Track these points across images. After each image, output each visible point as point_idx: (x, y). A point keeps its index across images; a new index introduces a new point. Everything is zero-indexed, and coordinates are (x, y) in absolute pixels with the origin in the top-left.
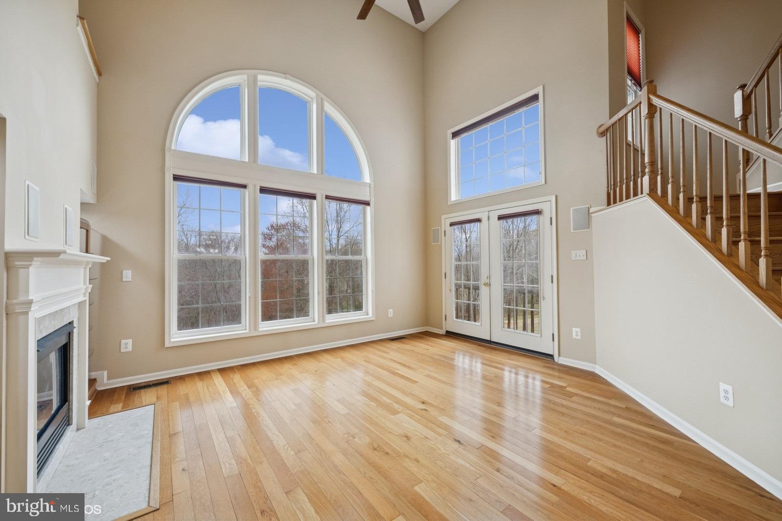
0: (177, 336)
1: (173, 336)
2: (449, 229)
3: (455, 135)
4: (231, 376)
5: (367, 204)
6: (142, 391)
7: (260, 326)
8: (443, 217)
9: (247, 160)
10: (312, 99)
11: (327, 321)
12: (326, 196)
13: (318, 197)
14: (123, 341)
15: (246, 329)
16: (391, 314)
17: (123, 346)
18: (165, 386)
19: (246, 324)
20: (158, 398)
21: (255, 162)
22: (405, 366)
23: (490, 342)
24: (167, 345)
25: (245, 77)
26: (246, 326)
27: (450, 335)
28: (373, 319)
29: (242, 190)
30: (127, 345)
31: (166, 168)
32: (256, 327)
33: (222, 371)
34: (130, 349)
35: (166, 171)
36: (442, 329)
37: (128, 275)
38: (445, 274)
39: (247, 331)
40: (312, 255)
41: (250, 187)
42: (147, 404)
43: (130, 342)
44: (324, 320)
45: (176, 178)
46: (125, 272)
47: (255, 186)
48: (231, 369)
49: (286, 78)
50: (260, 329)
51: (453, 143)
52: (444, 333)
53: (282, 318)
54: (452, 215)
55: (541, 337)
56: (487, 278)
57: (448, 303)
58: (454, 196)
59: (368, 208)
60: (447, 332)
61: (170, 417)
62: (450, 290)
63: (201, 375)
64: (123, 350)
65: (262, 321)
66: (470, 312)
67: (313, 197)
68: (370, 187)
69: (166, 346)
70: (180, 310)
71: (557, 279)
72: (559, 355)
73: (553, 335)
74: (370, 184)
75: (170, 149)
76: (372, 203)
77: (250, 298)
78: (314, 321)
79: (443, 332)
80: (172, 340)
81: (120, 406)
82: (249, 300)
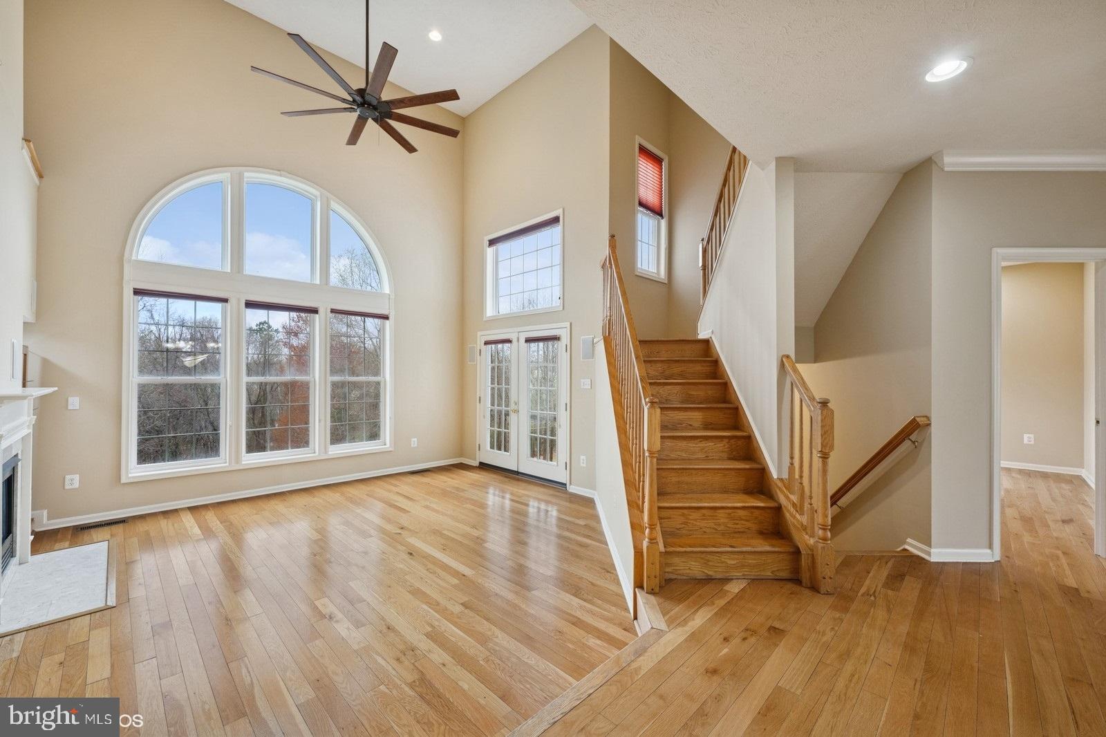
0: (135, 470)
1: (132, 471)
2: (484, 347)
3: (492, 242)
4: (203, 513)
5: (386, 318)
6: (93, 531)
7: (243, 458)
8: (479, 334)
9: (229, 271)
10: (316, 197)
11: (330, 453)
12: (332, 309)
13: (321, 311)
14: (68, 477)
15: (226, 463)
16: (414, 444)
17: (67, 482)
18: (121, 525)
19: (226, 457)
20: (111, 535)
21: (239, 272)
22: (407, 498)
23: (517, 473)
24: (124, 480)
25: (228, 175)
26: (226, 459)
27: (484, 466)
28: (390, 449)
29: (224, 304)
30: (73, 481)
31: (124, 281)
32: (238, 460)
33: (192, 509)
34: (76, 485)
35: (124, 285)
36: (475, 459)
37: (74, 402)
38: (480, 398)
39: (227, 464)
40: (314, 377)
41: (233, 301)
42: (99, 540)
43: (77, 477)
44: (326, 452)
45: (137, 292)
46: (70, 400)
47: (239, 300)
48: (206, 507)
49: (281, 175)
50: (243, 463)
51: (490, 251)
52: (478, 465)
53: (272, 449)
54: (488, 332)
55: (557, 466)
56: (516, 404)
57: (483, 431)
58: (490, 312)
59: (387, 322)
60: (481, 463)
61: (127, 550)
62: (484, 417)
63: (165, 513)
64: (67, 487)
65: (247, 453)
66: (501, 442)
67: (315, 311)
68: (389, 299)
69: (122, 482)
70: (140, 443)
71: (569, 407)
72: (570, 483)
73: (566, 463)
74: (389, 295)
75: (130, 261)
76: (391, 318)
77: (230, 426)
78: (314, 453)
79: (476, 464)
80: (130, 475)
81: (67, 544)
82: (230, 430)
